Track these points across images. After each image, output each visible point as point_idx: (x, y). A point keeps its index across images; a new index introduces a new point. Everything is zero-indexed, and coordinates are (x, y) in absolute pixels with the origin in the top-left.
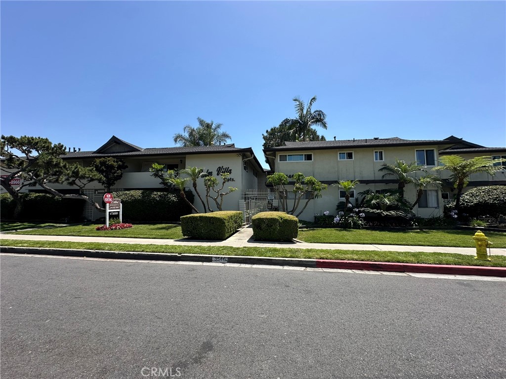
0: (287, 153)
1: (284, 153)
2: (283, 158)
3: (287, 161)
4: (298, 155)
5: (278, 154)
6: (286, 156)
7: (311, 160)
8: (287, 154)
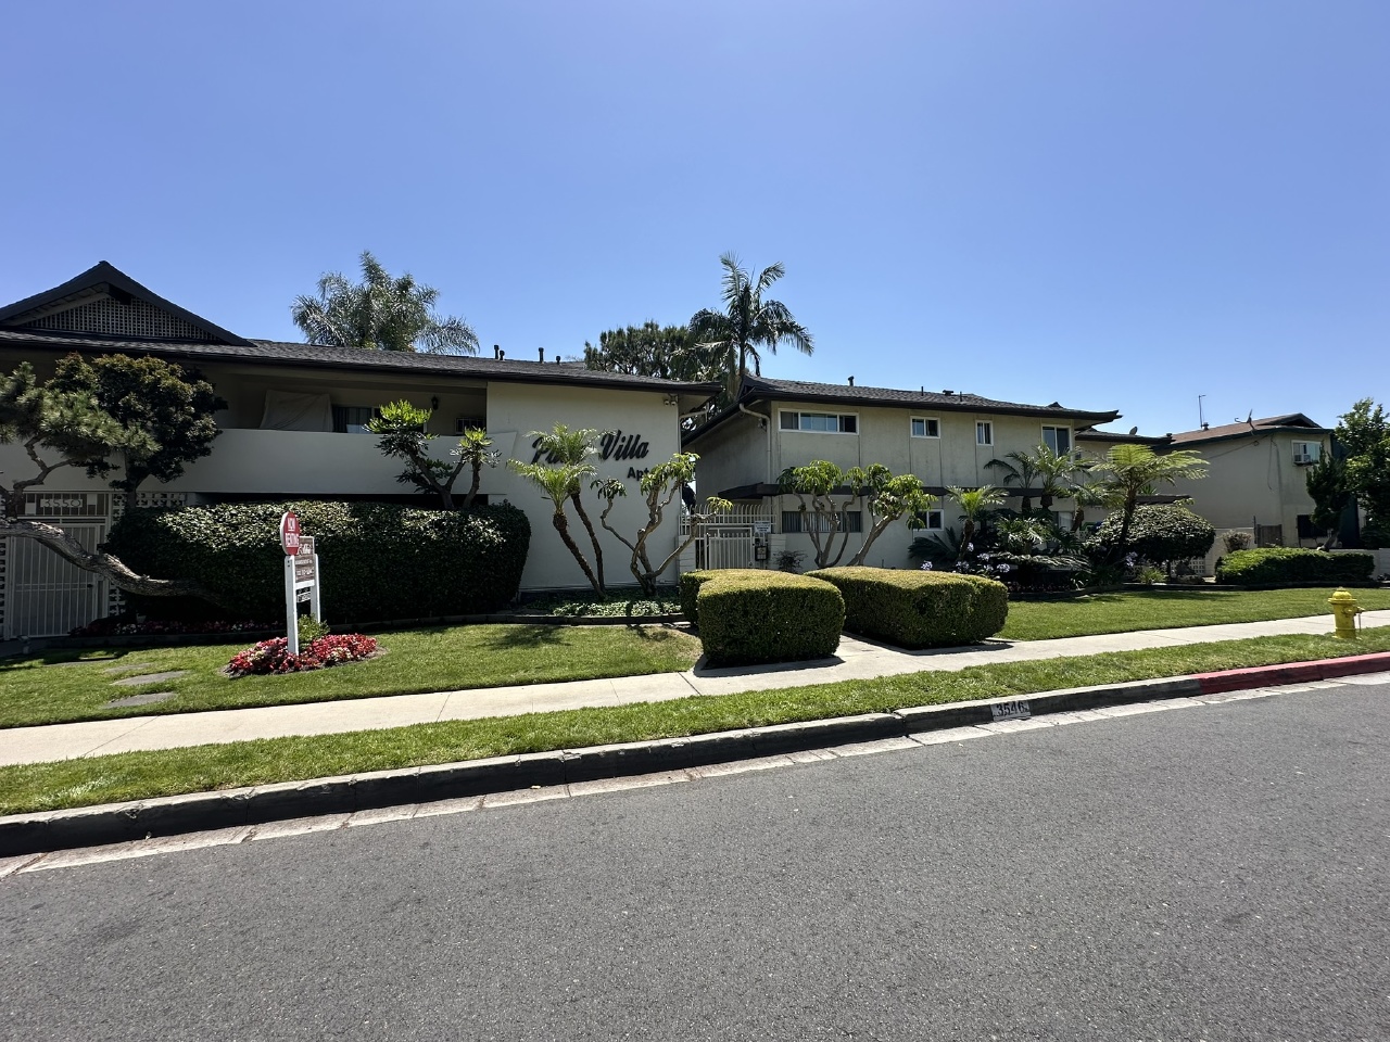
0: (799, 409)
1: (792, 407)
2: (790, 421)
3: (800, 431)
4: (824, 415)
5: (779, 409)
6: (796, 415)
7: (854, 431)
8: (800, 412)
